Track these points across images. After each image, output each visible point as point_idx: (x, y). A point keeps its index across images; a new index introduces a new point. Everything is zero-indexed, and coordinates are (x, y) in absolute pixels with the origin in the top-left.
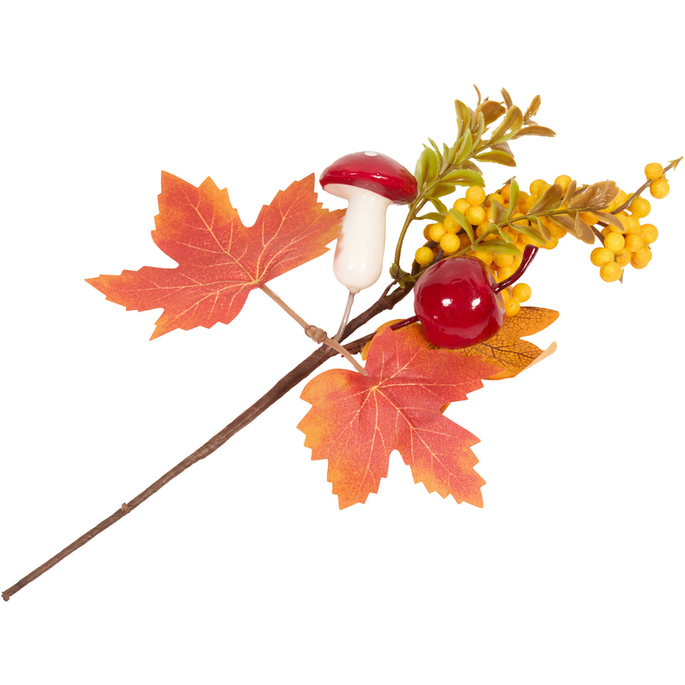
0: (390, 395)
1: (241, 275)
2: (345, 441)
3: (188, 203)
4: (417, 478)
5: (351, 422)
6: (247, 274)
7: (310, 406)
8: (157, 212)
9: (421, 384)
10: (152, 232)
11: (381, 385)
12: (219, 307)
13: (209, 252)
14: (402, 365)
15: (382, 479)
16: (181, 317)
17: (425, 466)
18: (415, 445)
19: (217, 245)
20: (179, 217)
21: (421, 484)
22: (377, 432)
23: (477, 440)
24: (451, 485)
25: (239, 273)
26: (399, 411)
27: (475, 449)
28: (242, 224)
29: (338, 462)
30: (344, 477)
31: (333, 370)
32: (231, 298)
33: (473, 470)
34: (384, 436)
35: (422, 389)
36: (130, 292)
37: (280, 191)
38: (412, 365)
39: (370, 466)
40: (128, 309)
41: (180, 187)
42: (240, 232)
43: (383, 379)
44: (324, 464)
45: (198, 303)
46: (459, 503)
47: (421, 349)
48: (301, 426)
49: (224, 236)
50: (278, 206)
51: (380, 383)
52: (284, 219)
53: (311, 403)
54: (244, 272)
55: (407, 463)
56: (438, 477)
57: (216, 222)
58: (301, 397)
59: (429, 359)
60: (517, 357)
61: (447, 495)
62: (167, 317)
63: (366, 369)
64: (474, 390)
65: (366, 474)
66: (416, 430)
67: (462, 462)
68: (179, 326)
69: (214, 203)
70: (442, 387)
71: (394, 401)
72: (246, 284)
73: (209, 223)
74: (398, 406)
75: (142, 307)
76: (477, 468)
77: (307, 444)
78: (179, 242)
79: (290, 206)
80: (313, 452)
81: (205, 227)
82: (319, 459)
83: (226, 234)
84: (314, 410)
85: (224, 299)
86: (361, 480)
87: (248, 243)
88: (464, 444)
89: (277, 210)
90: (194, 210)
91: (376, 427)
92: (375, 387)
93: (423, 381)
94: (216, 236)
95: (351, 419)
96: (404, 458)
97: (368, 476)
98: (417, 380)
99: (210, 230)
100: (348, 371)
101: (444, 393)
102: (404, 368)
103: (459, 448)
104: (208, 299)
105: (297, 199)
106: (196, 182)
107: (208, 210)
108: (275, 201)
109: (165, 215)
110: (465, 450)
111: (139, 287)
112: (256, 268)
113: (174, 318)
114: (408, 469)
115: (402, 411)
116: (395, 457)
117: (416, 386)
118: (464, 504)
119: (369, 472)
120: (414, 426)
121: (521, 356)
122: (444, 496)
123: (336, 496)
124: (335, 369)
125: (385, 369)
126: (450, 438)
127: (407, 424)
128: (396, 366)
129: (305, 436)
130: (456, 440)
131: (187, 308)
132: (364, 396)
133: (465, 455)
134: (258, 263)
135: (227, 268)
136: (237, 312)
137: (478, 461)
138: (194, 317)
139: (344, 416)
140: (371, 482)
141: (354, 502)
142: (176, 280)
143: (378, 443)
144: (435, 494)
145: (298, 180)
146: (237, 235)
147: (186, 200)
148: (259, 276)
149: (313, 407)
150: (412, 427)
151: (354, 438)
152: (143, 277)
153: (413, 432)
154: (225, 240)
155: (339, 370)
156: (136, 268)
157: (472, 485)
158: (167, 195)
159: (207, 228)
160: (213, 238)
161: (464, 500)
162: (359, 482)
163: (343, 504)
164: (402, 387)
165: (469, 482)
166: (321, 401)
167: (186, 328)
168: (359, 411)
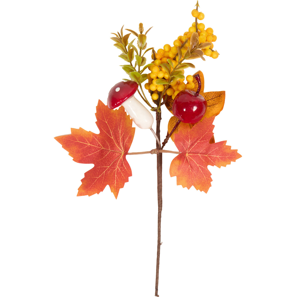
0: (193, 153)
1: (117, 154)
2: (193, 177)
3: (74, 142)
4: (219, 167)
5: (190, 170)
6: (118, 153)
7: (176, 177)
8: (68, 153)
9: (198, 142)
10: (73, 160)
11: (188, 152)
12: (123, 172)
13: (97, 152)
14: (188, 141)
15: (211, 176)
16: (116, 184)
17: (219, 161)
18: (211, 159)
19: (97, 148)
20: (76, 148)
21: (222, 167)
22: (199, 166)
23: (225, 142)
24: (229, 159)
25: (116, 154)
26: (200, 155)
27: (227, 144)
28: (96, 134)
29: (196, 183)
30: (201, 185)
31: (172, 161)
32: (123, 166)
33: (231, 150)
34: (202, 165)
35: (200, 143)
36: (92, 187)
37: (96, 114)
38: (191, 138)
39: (205, 176)
40: (98, 193)
41: (66, 139)
42: (99, 138)
43: (187, 150)
44: (193, 187)
45: (116, 175)
46: (235, 161)
47: (189, 131)
48: (178, 184)
49: (96, 143)
50: (100, 119)
51: (187, 152)
52: (107, 122)
53: (175, 176)
54: (116, 152)
55: (213, 166)
56: (224, 161)
57: (88, 140)
58: (171, 177)
59: (193, 132)
60: (213, 101)
61: (230, 163)
62: (112, 187)
63: (180, 151)
64: (213, 129)
65: (206, 179)
66: (208, 155)
67: (227, 151)
68: (119, 188)
69: (82, 135)
70: (204, 136)
71: (195, 153)
72: (122, 157)
73: (87, 142)
74: (198, 153)
75: (102, 190)
76: (232, 149)
77: (184, 187)
78: (85, 157)
79: (103, 116)
80: (187, 187)
81: (87, 145)
82: (190, 187)
83: (95, 142)
84: (178, 177)
85: (122, 168)
86: (206, 182)
87: (105, 139)
88: (224, 146)
89: (102, 121)
90: (78, 142)
91: (198, 165)
92: (187, 154)
93: (197, 140)
94: (93, 145)
95: (189, 170)
96: (211, 165)
97: (207, 179)
98: (196, 141)
99: (89, 144)
100: (176, 157)
101: (206, 138)
102: (190, 142)
103: (223, 148)
104: (117, 172)
105: (103, 112)
106: (69, 132)
107: (82, 139)
108: (97, 118)
109: (71, 151)
110: (225, 147)
111: (92, 182)
112: (118, 148)
113: (115, 186)
114: (215, 167)
115: (200, 154)
116: (209, 167)
117: (198, 143)
118: (237, 160)
119: (206, 178)
120: (207, 155)
121: (213, 99)
122: (230, 164)
123: (203, 191)
124: (173, 160)
125: (185, 146)
126: (218, 148)
127: (204, 156)
128: (187, 143)
129: (181, 185)
130: (220, 147)
131: (115, 179)
132: (187, 160)
133: (226, 148)
134: (118, 146)
135: (110, 155)
136: (130, 169)
137: (231, 146)
138: (120, 181)
139: (187, 171)
140: (209, 180)
141: (208, 188)
142: (100, 171)
143: (202, 168)
144: (227, 166)
145: (97, 105)
146: (99, 139)
147: (72, 142)
148: (122, 150)
149: (177, 176)
150: (206, 155)
151: (195, 174)
152: (89, 178)
153: (208, 156)
154: (97, 144)
155: (174, 159)
156: (83, 177)
157: (235, 154)
158: (65, 145)
159: (88, 145)
160: (93, 146)
161: (236, 159)
162: (205, 183)
163: (206, 192)
164: (194, 147)
165: (233, 154)
166: (177, 172)
167: (122, 187)
168: (189, 166)
